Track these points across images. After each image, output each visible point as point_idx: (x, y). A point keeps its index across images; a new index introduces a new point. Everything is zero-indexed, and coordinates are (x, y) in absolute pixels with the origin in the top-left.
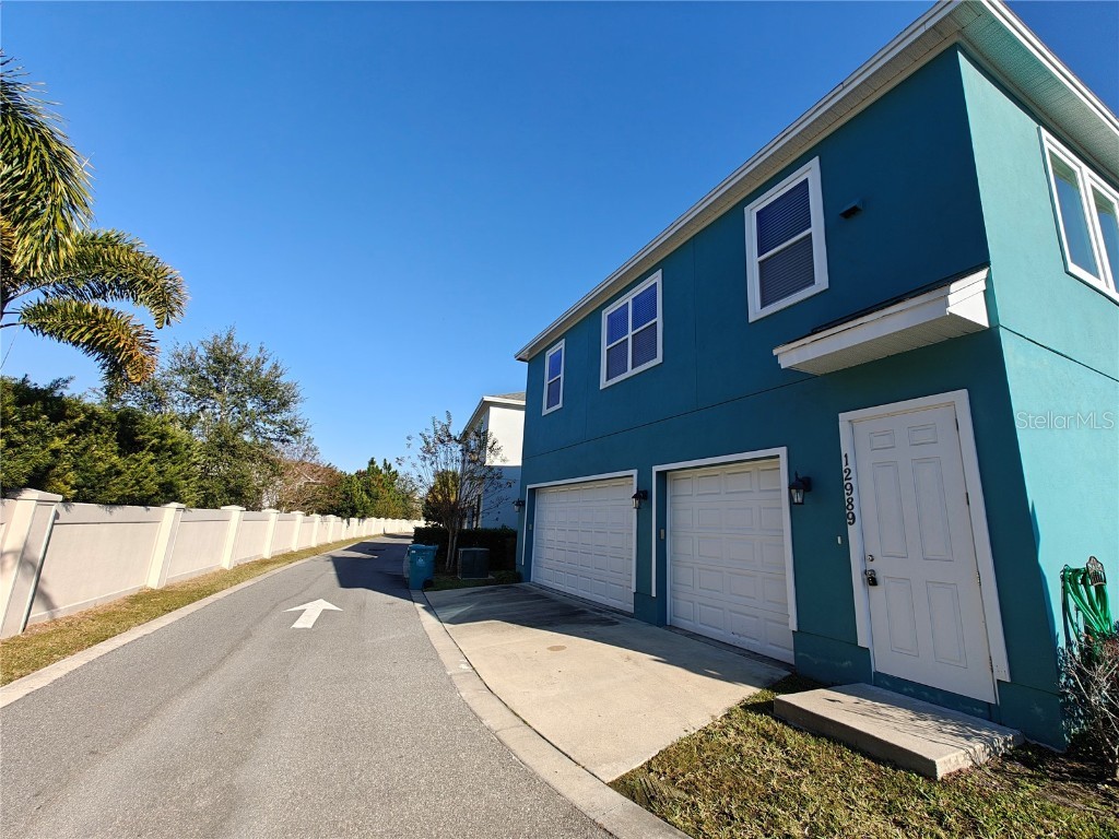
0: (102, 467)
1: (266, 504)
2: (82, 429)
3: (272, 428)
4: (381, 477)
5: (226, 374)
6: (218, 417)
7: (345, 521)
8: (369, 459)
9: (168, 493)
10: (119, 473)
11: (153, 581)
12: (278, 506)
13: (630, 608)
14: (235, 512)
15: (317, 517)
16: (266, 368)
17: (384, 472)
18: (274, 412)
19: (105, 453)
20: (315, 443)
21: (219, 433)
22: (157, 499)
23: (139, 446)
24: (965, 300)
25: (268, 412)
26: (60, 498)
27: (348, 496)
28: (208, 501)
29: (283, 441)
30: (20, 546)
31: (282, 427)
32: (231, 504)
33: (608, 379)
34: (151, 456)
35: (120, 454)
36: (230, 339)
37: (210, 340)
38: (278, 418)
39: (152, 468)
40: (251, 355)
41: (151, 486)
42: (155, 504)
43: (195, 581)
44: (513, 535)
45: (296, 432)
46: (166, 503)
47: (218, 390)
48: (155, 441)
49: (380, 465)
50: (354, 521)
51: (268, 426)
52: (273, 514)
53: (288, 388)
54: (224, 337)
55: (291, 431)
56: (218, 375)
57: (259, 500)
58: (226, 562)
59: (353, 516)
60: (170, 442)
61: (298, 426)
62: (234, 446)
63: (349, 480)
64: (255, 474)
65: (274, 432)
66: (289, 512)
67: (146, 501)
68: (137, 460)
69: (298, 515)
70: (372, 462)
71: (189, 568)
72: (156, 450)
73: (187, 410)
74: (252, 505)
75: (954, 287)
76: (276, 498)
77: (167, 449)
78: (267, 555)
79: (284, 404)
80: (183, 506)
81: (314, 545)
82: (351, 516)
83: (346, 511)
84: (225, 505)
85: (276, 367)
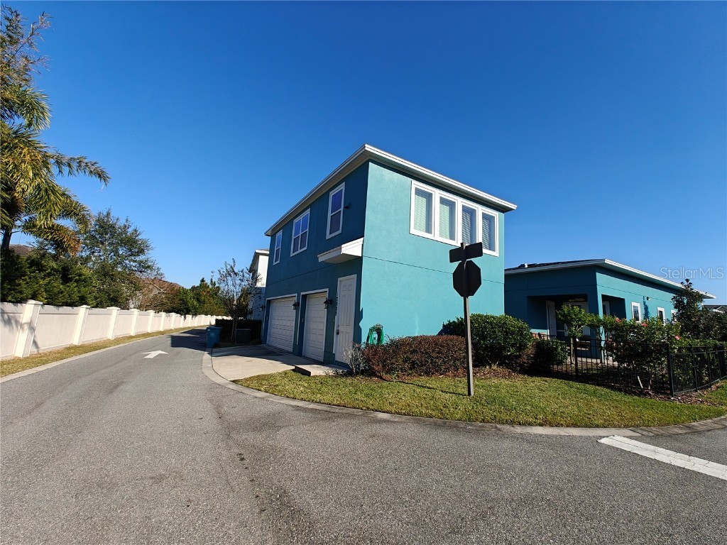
0: (56, 290)
1: (132, 306)
2: (49, 275)
3: (134, 264)
4: (208, 290)
5: (106, 234)
6: (102, 258)
7: (183, 317)
8: (201, 279)
9: (82, 301)
10: (62, 292)
11: (76, 341)
12: (140, 307)
13: (291, 350)
14: (114, 310)
15: (163, 314)
16: (130, 230)
17: (210, 287)
18: (135, 256)
19: (58, 285)
20: (161, 271)
21: (103, 267)
22: (77, 304)
23: (70, 280)
24: (352, 248)
25: (132, 255)
26: (42, 303)
27: (184, 302)
28: (99, 305)
29: (141, 272)
30: (29, 321)
31: (140, 264)
32: (112, 306)
33: (293, 252)
34: (75, 284)
35: (62, 284)
36: (108, 214)
37: (97, 215)
38: (137, 259)
39: (76, 289)
40: (121, 223)
41: (76, 297)
42: (76, 306)
43: (96, 343)
44: (260, 322)
45: (149, 267)
46: (81, 305)
47: (102, 243)
48: (77, 277)
49: (208, 281)
50: (189, 317)
51: (132, 263)
52: (136, 311)
53: (144, 242)
54: (105, 214)
55: (145, 267)
56: (102, 234)
57: (128, 304)
58: (110, 335)
59: (188, 313)
60: (83, 277)
61: (149, 264)
62: (112, 275)
63: (185, 291)
64: (125, 289)
65: (135, 267)
66: (146, 310)
67: (72, 305)
68: (69, 286)
69: (151, 312)
70: (203, 281)
71: (93, 337)
72: (77, 281)
73: (83, 254)
74: (125, 307)
75: (343, 246)
76: (138, 303)
77: (82, 281)
78: (133, 334)
79: (141, 251)
80: (89, 307)
81: (161, 329)
82: (187, 314)
83: (183, 311)
84: (108, 306)
85: (136, 231)
